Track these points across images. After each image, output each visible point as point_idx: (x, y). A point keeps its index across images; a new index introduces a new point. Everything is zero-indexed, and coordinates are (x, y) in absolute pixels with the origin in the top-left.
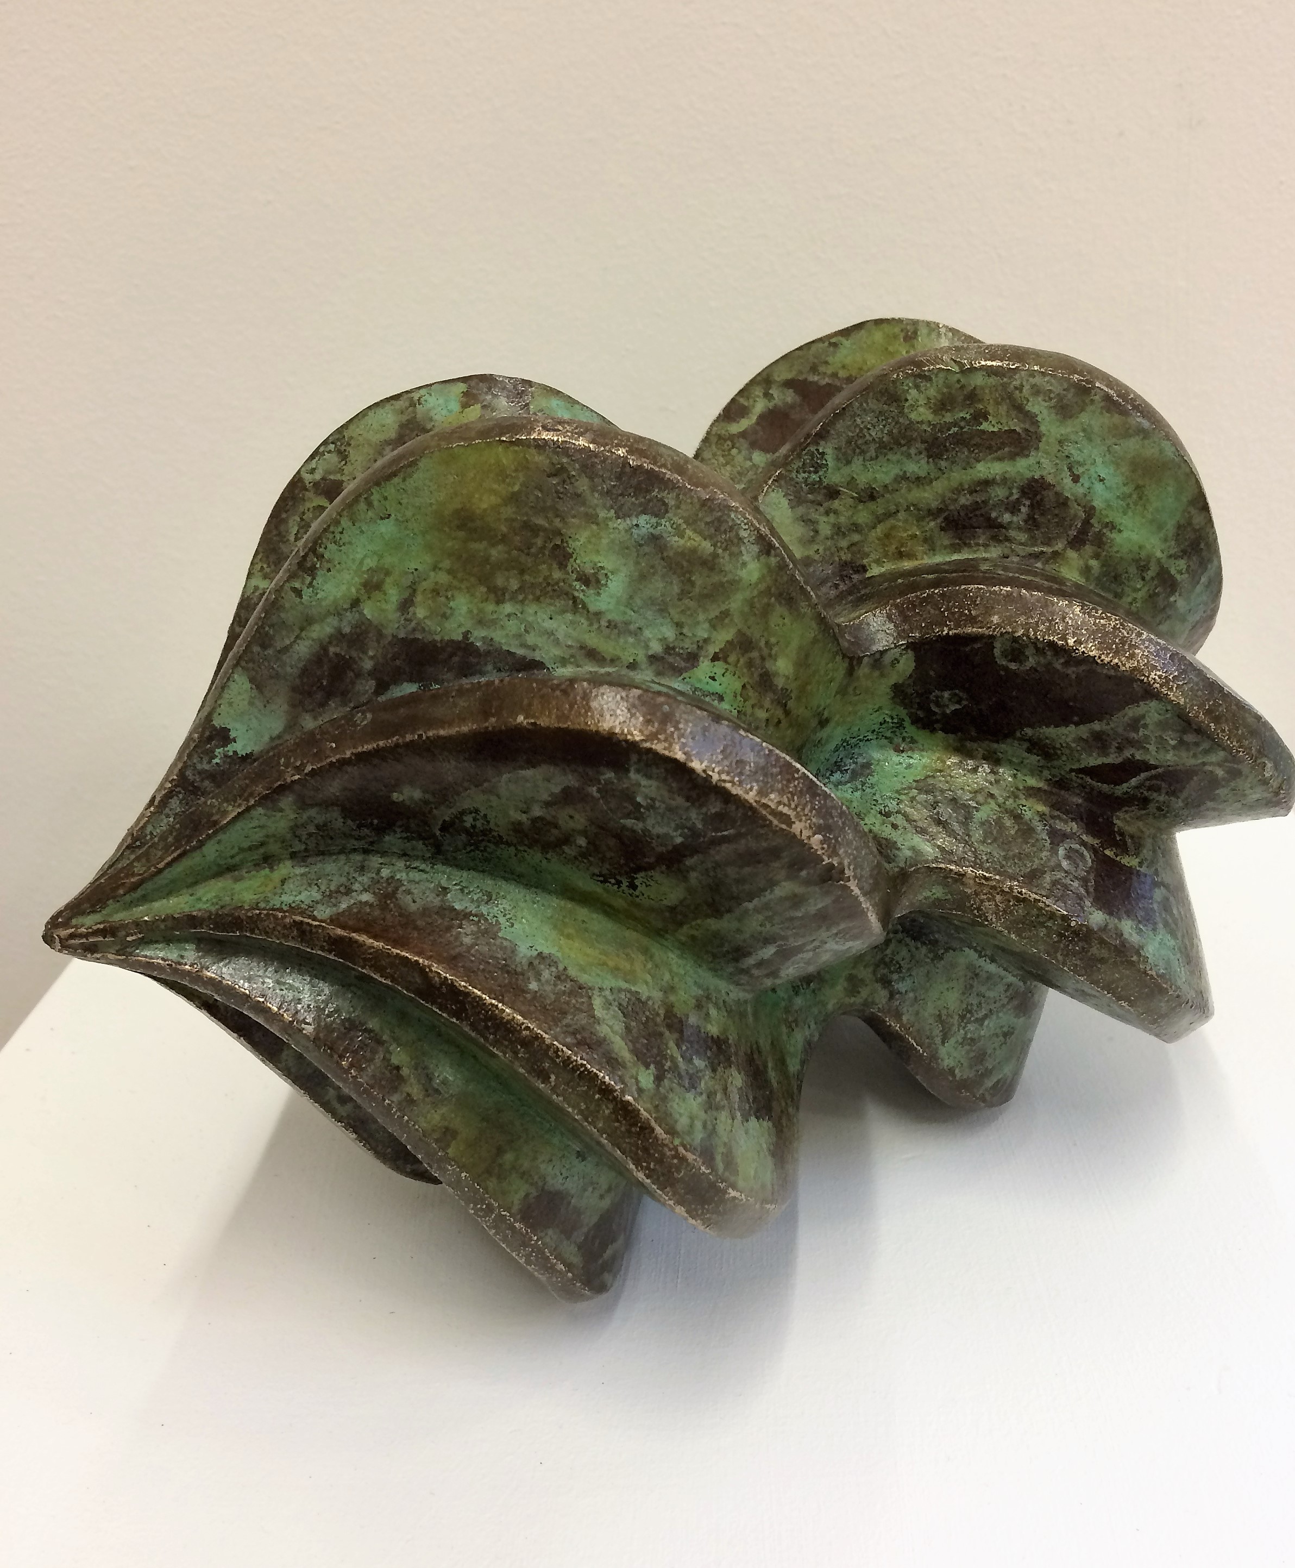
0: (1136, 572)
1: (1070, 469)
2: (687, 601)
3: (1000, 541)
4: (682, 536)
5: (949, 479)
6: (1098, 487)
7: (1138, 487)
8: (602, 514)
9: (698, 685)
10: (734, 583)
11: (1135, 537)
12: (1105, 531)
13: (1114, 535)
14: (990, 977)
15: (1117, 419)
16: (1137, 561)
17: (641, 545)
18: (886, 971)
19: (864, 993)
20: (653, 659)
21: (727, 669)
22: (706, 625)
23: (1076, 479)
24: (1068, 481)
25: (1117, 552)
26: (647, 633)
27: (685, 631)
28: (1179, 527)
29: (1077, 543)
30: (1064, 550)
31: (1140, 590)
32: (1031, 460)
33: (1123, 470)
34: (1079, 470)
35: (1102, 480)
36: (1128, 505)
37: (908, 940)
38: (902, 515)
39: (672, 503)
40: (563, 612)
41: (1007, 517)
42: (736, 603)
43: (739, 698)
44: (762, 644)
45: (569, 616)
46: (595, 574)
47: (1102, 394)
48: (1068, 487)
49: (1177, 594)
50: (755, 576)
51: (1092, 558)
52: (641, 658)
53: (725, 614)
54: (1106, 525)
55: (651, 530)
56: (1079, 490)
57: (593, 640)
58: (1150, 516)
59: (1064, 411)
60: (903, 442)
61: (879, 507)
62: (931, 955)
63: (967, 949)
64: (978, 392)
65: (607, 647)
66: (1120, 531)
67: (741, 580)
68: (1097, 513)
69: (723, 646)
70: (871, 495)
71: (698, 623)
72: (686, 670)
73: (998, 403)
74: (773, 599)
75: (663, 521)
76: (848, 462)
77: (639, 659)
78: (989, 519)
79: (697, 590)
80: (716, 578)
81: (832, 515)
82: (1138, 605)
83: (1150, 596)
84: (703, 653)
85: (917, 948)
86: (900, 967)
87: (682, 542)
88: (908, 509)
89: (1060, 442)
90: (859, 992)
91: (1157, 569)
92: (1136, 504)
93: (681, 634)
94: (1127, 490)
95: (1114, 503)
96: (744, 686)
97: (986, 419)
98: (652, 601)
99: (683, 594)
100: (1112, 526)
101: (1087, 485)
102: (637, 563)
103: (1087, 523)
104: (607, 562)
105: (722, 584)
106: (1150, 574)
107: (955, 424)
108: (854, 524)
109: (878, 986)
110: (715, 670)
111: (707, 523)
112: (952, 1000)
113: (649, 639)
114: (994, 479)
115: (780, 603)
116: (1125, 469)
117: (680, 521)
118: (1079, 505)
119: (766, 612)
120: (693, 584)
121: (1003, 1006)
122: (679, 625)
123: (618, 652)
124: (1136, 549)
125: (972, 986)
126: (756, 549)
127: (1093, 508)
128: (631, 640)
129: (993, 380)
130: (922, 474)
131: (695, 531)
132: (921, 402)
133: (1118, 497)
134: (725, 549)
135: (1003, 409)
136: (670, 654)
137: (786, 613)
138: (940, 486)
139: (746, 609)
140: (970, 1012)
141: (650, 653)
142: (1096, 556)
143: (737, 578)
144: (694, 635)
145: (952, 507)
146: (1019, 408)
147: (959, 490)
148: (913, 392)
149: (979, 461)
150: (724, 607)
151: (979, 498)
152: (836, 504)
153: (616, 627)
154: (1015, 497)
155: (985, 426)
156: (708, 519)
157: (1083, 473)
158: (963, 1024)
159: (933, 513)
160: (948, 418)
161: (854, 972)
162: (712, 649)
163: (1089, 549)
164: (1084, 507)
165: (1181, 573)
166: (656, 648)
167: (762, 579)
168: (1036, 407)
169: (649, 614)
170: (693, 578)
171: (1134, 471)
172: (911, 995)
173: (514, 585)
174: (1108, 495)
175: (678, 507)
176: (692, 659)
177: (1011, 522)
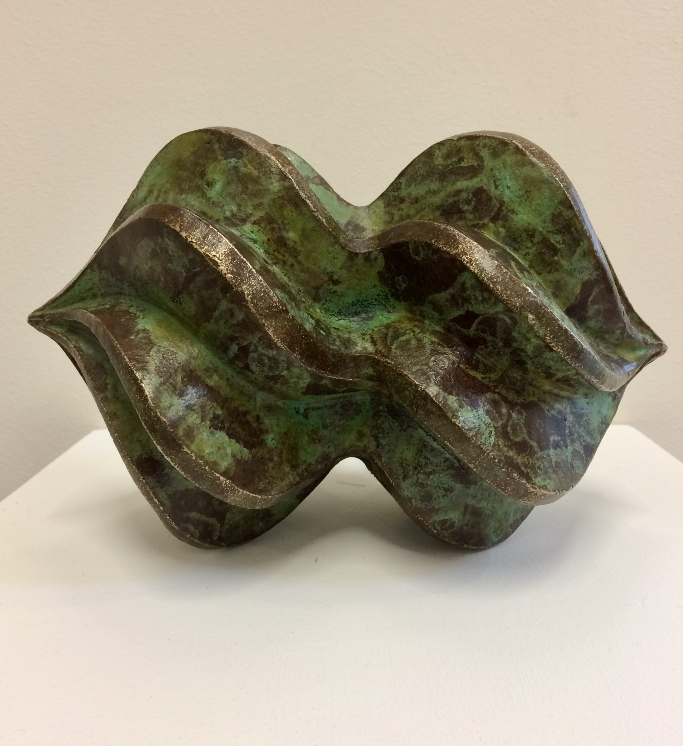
0: (526, 237)
1: (494, 182)
2: (244, 196)
3: (462, 219)
4: (246, 168)
5: (445, 191)
6: (507, 192)
7: (527, 192)
8: (220, 157)
9: (244, 233)
10: (266, 191)
11: (525, 217)
12: (509, 213)
13: (514, 216)
14: (433, 449)
15: (519, 157)
16: (526, 231)
17: (230, 170)
18: (377, 432)
19: (365, 441)
20: (226, 218)
21: (260, 230)
22: (251, 208)
23: (496, 187)
24: (493, 188)
25: (515, 225)
26: (226, 207)
27: (242, 208)
28: (553, 215)
29: (494, 219)
30: (488, 223)
31: (530, 248)
32: (478, 179)
33: (520, 182)
34: (498, 183)
35: (508, 187)
36: (521, 201)
37: (390, 417)
38: (426, 210)
39: (245, 153)
40: (199, 197)
41: (466, 207)
42: (266, 200)
43: (265, 244)
44: (280, 221)
45: (200, 199)
46: (212, 182)
47: (515, 145)
48: (493, 192)
49: (559, 255)
50: (277, 189)
51: (501, 227)
52: (222, 218)
53: (261, 204)
54: (510, 211)
55: (235, 164)
56: (498, 193)
57: (206, 209)
58: (533, 208)
59: (495, 154)
60: (431, 175)
61: (417, 206)
62: (400, 428)
63: (419, 429)
64: (462, 148)
65: (210, 212)
66: (517, 214)
67: (270, 189)
68: (506, 205)
69: (258, 218)
70: (416, 201)
71: (247, 206)
72: (239, 225)
73: (469, 153)
74: (286, 202)
75: (240, 161)
76: (410, 186)
77: (220, 218)
78: (459, 209)
79: (249, 191)
80: (258, 187)
81: (400, 211)
82: (530, 257)
83: (538, 253)
84: (249, 220)
85: (393, 422)
86: (384, 431)
87: (246, 170)
88: (429, 206)
89: (492, 170)
90: (362, 440)
91: (541, 238)
92: (526, 200)
93: (240, 210)
94: (521, 193)
95: (514, 199)
96: (268, 240)
97: (463, 161)
98: (230, 194)
99: (243, 192)
100: (513, 211)
101: (501, 190)
102: (227, 178)
103: (500, 209)
104: (216, 177)
105: (260, 190)
106: (536, 240)
107: (451, 164)
108: (408, 215)
109: (372, 439)
110: (254, 228)
111: (257, 163)
112: (409, 455)
113: (226, 210)
114: (463, 189)
115: (290, 205)
116: (521, 182)
117: (247, 161)
118: (497, 200)
119: (282, 207)
120: (248, 188)
121: (443, 470)
122: (239, 206)
123: (213, 215)
124: (526, 225)
125: (421, 452)
126: (278, 177)
127: (504, 202)
128: (219, 210)
129: (468, 142)
130: (436, 189)
131: (252, 166)
132: (440, 155)
133: (516, 196)
134: (264, 175)
135: (470, 155)
136: (233, 217)
137: (293, 210)
138: (442, 195)
139: (271, 203)
140: (420, 466)
141: (225, 216)
142: (503, 226)
143: (268, 188)
144: (246, 211)
145: (445, 204)
146: (477, 154)
147: (448, 196)
148: (438, 151)
149: (458, 181)
150: (261, 201)
151: (456, 199)
152: (403, 206)
153: (215, 204)
154: (470, 197)
155: (463, 164)
156: (258, 161)
157: (500, 184)
158: (416, 472)
159: (438, 208)
160: (449, 162)
161: (361, 429)
162: (253, 219)
163: (500, 223)
164: (499, 201)
165: (558, 242)
166: (228, 214)
167: (279, 191)
168: (484, 153)
169: (228, 199)
170: (248, 186)
171: (525, 183)
172: (387, 447)
173: (187, 187)
174: (511, 195)
175: (247, 155)
176: (244, 221)
177: (467, 210)
